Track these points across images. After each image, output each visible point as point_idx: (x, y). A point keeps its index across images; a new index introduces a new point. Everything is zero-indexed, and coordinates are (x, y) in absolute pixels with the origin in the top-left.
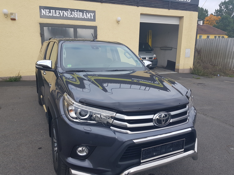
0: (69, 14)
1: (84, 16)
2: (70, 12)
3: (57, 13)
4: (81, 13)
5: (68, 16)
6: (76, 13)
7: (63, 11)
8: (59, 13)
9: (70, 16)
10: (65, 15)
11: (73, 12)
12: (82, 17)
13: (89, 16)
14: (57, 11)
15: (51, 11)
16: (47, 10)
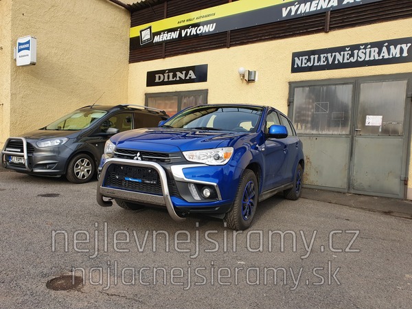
0: (346, 57)
1: (382, 55)
2: (350, 52)
3: (323, 59)
4: (377, 50)
5: (343, 60)
6: (364, 51)
7: (334, 54)
8: (327, 59)
9: (348, 59)
10: (338, 60)
11: (356, 52)
12: (377, 58)
13: (395, 52)
14: (322, 56)
15: (312, 57)
16: (304, 58)
